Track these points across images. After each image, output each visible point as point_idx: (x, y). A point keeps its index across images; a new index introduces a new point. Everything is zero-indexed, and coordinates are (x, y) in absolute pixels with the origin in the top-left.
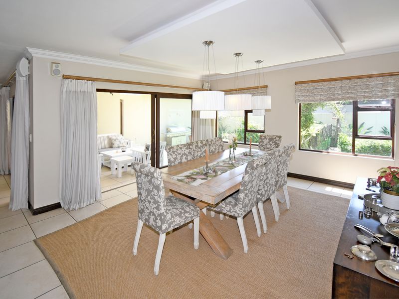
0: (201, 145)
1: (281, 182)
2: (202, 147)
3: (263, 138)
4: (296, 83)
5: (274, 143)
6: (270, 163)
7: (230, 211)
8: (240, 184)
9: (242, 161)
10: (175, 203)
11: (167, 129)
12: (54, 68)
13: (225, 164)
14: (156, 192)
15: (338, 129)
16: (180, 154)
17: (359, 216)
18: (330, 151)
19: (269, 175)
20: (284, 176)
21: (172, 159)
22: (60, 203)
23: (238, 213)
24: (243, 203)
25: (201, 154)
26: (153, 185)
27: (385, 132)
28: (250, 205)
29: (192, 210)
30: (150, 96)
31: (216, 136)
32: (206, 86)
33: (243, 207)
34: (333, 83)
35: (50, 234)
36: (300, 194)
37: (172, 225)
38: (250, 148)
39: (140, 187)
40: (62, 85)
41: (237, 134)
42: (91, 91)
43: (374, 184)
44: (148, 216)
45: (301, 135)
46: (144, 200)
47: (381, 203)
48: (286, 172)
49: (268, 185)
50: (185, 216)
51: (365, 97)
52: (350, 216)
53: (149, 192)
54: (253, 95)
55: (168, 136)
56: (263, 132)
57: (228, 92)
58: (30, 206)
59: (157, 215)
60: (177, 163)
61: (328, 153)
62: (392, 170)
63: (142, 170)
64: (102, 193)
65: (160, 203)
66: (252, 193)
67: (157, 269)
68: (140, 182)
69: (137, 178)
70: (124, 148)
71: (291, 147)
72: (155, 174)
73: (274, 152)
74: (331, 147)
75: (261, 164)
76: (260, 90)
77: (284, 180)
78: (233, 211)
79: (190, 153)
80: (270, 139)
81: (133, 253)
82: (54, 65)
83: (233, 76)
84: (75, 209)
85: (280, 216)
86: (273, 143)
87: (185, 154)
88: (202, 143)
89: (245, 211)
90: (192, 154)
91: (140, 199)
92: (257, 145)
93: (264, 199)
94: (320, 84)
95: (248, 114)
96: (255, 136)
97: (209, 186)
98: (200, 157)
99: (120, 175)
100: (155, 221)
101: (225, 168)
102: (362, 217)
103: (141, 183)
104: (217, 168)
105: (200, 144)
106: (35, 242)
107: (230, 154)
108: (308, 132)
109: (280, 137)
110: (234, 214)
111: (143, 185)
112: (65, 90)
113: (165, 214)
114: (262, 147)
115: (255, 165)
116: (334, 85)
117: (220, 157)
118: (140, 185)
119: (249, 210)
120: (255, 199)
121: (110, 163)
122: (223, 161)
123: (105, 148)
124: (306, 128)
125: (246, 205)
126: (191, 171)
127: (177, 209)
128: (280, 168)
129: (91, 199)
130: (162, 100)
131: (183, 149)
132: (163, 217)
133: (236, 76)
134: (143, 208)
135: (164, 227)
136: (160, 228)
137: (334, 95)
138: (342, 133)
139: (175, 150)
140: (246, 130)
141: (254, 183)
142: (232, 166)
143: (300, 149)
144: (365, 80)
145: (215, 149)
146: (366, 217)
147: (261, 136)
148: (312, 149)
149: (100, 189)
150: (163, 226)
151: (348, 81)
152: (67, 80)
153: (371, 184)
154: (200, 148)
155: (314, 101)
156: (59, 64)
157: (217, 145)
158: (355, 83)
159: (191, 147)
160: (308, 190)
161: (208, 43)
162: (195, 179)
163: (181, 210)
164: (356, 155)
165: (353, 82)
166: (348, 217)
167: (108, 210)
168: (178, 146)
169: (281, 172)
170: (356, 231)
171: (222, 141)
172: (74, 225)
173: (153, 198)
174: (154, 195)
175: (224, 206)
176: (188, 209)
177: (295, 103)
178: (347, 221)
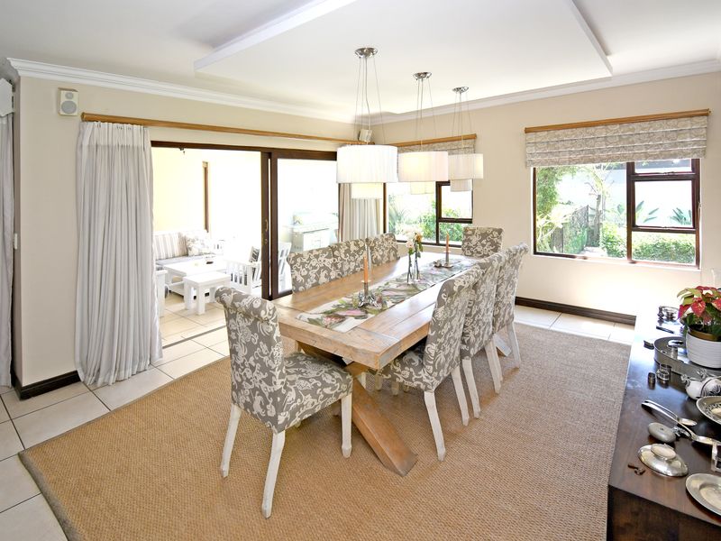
0: (356, 249)
1: (504, 317)
2: (358, 252)
3: (470, 232)
4: (527, 131)
5: (489, 243)
6: (484, 282)
7: (409, 379)
8: (428, 324)
9: (433, 279)
10: (304, 366)
11: (294, 218)
12: (64, 99)
13: (400, 285)
14: (264, 347)
15: (599, 213)
16: (314, 267)
17: (649, 383)
18: (587, 254)
19: (482, 306)
20: (509, 305)
21: (300, 279)
22: (76, 372)
23: (425, 383)
24: (434, 363)
25: (356, 266)
26: (260, 334)
27: (679, 218)
28: (447, 365)
29: (338, 380)
30: (258, 154)
31: (385, 232)
32: (366, 134)
33: (434, 370)
34: (591, 130)
35: (53, 439)
36: (538, 338)
37: (297, 414)
38: (447, 253)
39: (234, 337)
40: (80, 134)
41: (424, 224)
42: (141, 144)
43: (670, 318)
44: (250, 396)
45: (537, 226)
46: (243, 364)
47: (685, 354)
48: (513, 298)
49: (481, 324)
50: (324, 393)
51: (647, 156)
52: (633, 384)
53: (251, 347)
54: (451, 152)
55: (295, 231)
56: (470, 221)
57: (403, 147)
58: (15, 380)
59: (267, 395)
60: (309, 285)
61: (585, 258)
62: (705, 292)
63: (237, 304)
64: (164, 348)
65: (274, 370)
66: (452, 341)
67: (268, 505)
68: (233, 327)
69: (227, 319)
70: (210, 256)
71: (521, 250)
72: (263, 313)
73: (491, 261)
74: (587, 245)
75: (467, 285)
76: (463, 144)
77: (509, 313)
78: (416, 380)
79: (335, 265)
80: (482, 235)
81: (221, 472)
82: (63, 93)
83: (414, 117)
84: (108, 385)
85: (502, 382)
86: (487, 242)
87: (325, 268)
88: (357, 244)
89: (438, 378)
90: (339, 266)
91: (235, 363)
92: (459, 246)
93: (473, 351)
94: (569, 132)
95: (443, 187)
96: (455, 228)
97: (369, 332)
98: (354, 272)
99: (202, 310)
100: (264, 407)
101: (401, 294)
102: (654, 384)
103: (236, 331)
104: (386, 293)
105: (353, 248)
106: (21, 456)
107: (410, 265)
108: (549, 221)
109: (500, 231)
110: (419, 385)
111: (240, 334)
112: (86, 143)
113: (284, 391)
114: (468, 250)
115: (455, 289)
116: (593, 134)
117: (391, 272)
118: (233, 334)
119: (446, 375)
120: (457, 353)
121: (182, 286)
122: (397, 280)
123: (174, 257)
124: (545, 213)
125: (441, 367)
126: (337, 302)
127: (307, 379)
128: (502, 289)
129: (140, 361)
130: (282, 163)
131: (322, 259)
132: (279, 399)
133: (419, 118)
134: (240, 380)
135: (281, 419)
136: (274, 420)
137: (593, 152)
138: (606, 221)
139: (305, 260)
140: (439, 219)
141: (455, 322)
142: (414, 290)
143: (535, 253)
144: (646, 125)
145: (382, 256)
146: (661, 384)
147: (466, 230)
148: (557, 252)
149: (160, 339)
150: (279, 417)
151: (618, 126)
152: (91, 124)
153: (664, 318)
154: (354, 256)
155: (558, 163)
156: (75, 90)
157: (387, 248)
158: (630, 130)
159: (336, 253)
160: (552, 328)
161: (366, 52)
162: (343, 318)
163: (315, 381)
164: (634, 262)
165: (626, 129)
166: (629, 385)
167: (175, 384)
168: (311, 252)
169: (503, 298)
170: (645, 414)
171: (394, 240)
172: (103, 417)
173: (260, 361)
174: (261, 354)
175: (399, 369)
176: (328, 379)
177: (526, 166)
178: (628, 394)
